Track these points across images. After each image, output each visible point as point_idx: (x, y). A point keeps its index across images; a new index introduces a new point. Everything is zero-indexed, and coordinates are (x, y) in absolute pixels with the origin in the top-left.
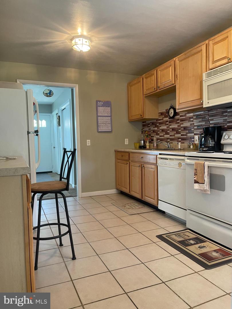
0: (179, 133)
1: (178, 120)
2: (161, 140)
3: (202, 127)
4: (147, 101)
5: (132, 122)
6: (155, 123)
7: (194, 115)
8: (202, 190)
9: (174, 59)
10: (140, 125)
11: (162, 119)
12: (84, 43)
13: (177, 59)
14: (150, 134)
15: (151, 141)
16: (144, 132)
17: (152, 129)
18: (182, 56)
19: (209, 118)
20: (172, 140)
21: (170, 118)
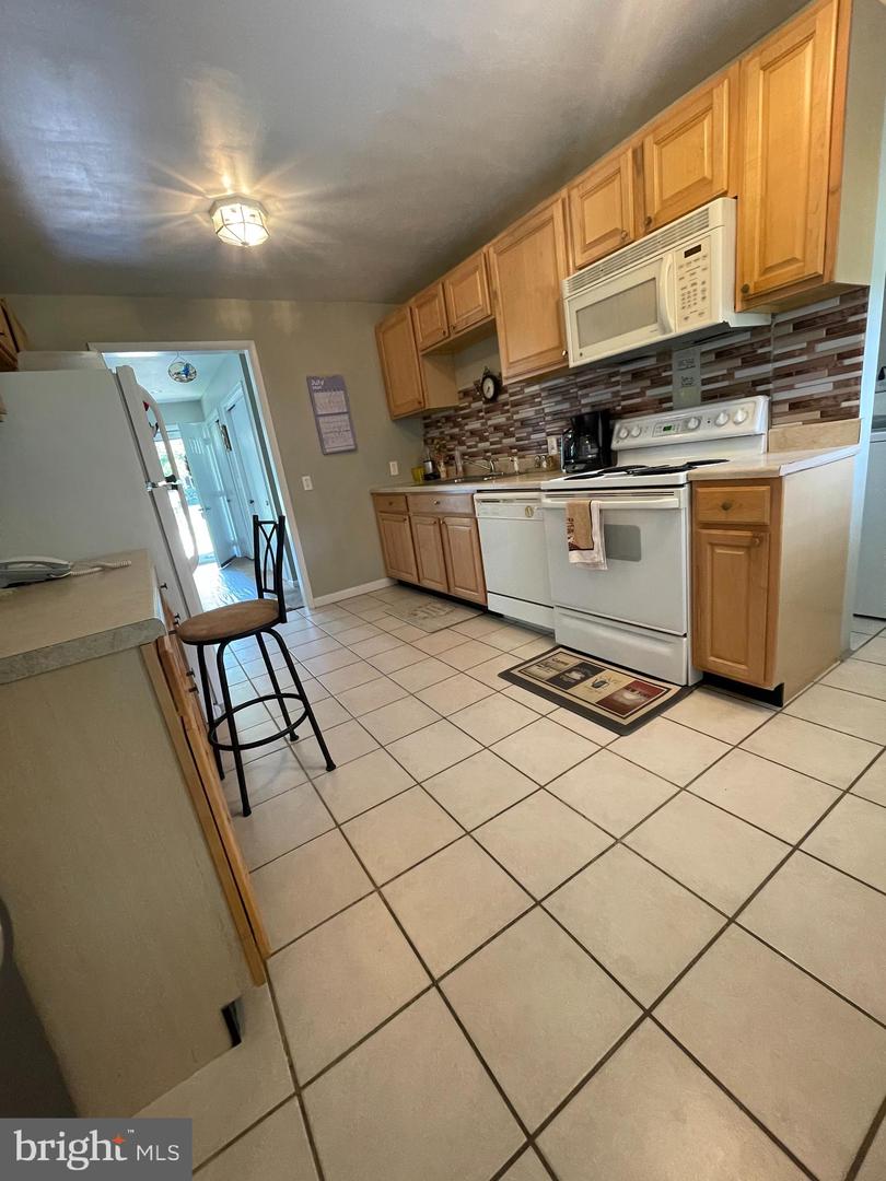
0: (511, 435)
1: (506, 404)
2: (473, 455)
3: (562, 415)
4: (428, 366)
5: (401, 420)
6: (452, 417)
7: (543, 390)
8: (588, 564)
9: (485, 249)
10: (419, 425)
11: (469, 407)
12: (248, 218)
13: (491, 250)
14: (444, 446)
15: (450, 460)
16: (430, 441)
17: (448, 431)
18: (503, 238)
19: (580, 393)
20: (495, 452)
21: (488, 401)
